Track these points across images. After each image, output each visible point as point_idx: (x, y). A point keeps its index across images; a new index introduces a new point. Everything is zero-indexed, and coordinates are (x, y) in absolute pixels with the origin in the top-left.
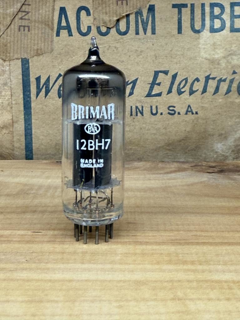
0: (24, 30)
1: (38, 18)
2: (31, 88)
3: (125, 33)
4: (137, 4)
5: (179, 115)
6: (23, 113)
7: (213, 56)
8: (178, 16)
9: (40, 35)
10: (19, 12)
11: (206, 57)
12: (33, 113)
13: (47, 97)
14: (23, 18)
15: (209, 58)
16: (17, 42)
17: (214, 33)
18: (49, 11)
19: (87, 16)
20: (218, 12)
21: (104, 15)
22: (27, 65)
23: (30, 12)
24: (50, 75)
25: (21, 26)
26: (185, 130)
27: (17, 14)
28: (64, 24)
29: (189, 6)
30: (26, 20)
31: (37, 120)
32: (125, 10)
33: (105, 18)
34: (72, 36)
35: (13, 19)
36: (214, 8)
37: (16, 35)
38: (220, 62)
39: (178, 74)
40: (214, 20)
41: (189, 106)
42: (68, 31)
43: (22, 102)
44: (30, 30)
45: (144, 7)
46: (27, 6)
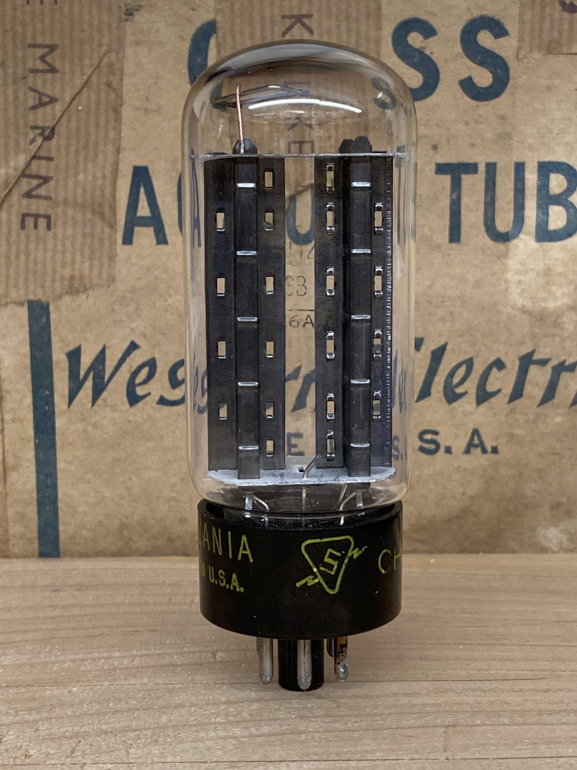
0: (36, 227)
1: (75, 195)
2: (55, 379)
5: (448, 455)
6: (32, 444)
7: (543, 304)
8: (451, 195)
9: (79, 240)
10: (22, 178)
11: (523, 306)
12: (59, 444)
13: (99, 402)
14: (34, 193)
15: (530, 309)
16: (17, 257)
17: (547, 244)
18: (104, 177)
20: (561, 186)
22: (44, 320)
23: (52, 178)
24: (107, 346)
25: (28, 215)
26: (463, 494)
27: (16, 183)
28: (144, 210)
29: (482, 168)
30: (41, 201)
31: (69, 462)
34: (165, 242)
35: (6, 194)
36: (548, 177)
37: (13, 238)
38: (560, 320)
39: (449, 347)
40: (547, 208)
41: (476, 432)
42: (155, 230)
43: (30, 416)
44: (52, 226)
46: (44, 162)
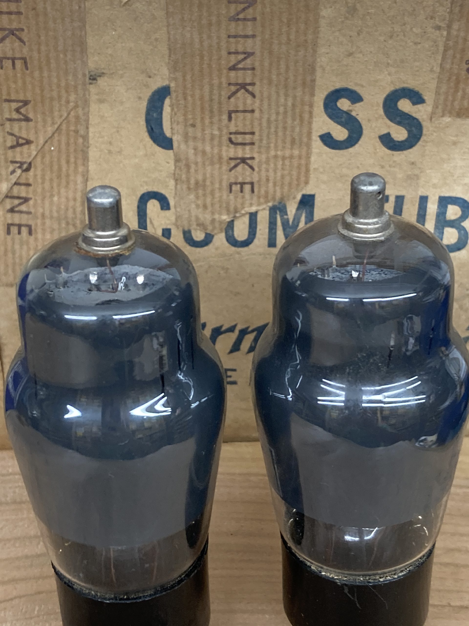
0: (19, 233)
1: (51, 211)
3: (246, 243)
4: (275, 192)
10: (5, 199)
14: (16, 209)
16: (5, 254)
19: (162, 209)
20: (456, 214)
21: (200, 210)
23: (31, 199)
25: (12, 225)
27: (1, 203)
30: (23, 215)
32: (248, 202)
33: (201, 216)
36: (447, 207)
37: (1, 241)
40: (443, 229)
44: (33, 233)
45: (292, 197)
46: (23, 187)
